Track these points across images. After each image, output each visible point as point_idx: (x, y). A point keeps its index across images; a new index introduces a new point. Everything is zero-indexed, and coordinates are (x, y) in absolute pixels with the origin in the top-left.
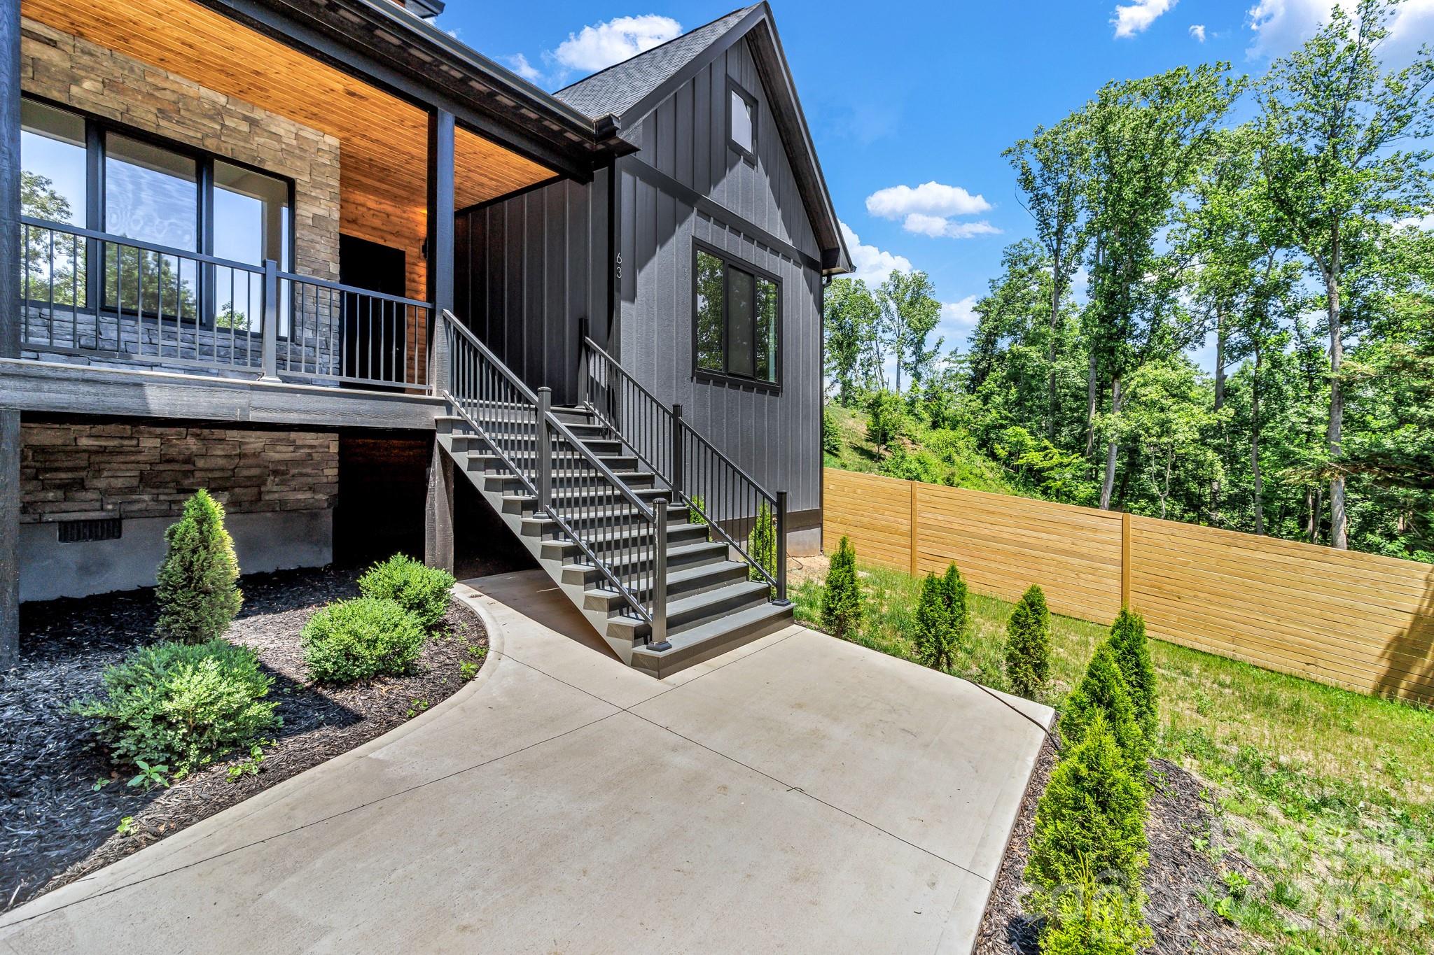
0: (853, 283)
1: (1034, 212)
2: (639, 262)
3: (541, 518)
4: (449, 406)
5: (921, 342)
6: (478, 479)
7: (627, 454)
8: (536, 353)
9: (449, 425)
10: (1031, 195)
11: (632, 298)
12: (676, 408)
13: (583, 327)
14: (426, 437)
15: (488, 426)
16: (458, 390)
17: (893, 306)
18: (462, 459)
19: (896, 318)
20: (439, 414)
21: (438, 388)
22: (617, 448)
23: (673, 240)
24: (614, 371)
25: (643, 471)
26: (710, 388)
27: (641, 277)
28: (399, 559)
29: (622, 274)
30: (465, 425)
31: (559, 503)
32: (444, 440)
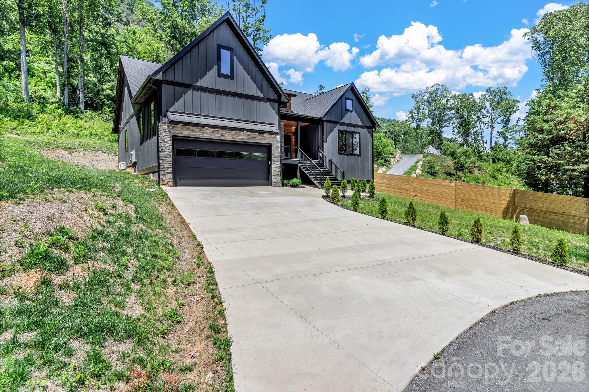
0: (467, 95)
1: (540, 61)
2: (327, 136)
3: (311, 174)
4: (300, 161)
5: (508, 120)
6: (304, 170)
7: (325, 167)
8: (312, 152)
9: (300, 163)
10: (539, 53)
11: (326, 142)
12: (331, 160)
13: (318, 147)
14: (297, 165)
15: (305, 163)
16: (301, 159)
17: (488, 105)
18: (302, 167)
19: (490, 111)
20: (299, 162)
21: (298, 159)
22: (323, 166)
23: (334, 131)
24: (323, 155)
25: (327, 169)
26: (342, 156)
27: (328, 139)
28: (295, 179)
29: (324, 139)
30: (302, 163)
31: (313, 172)
32: (299, 165)
